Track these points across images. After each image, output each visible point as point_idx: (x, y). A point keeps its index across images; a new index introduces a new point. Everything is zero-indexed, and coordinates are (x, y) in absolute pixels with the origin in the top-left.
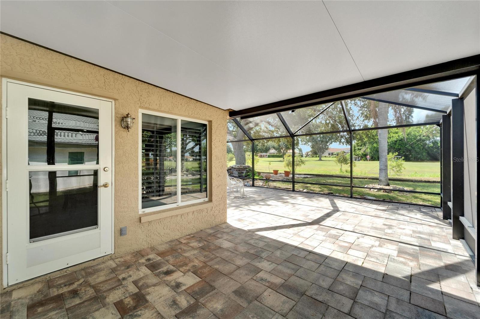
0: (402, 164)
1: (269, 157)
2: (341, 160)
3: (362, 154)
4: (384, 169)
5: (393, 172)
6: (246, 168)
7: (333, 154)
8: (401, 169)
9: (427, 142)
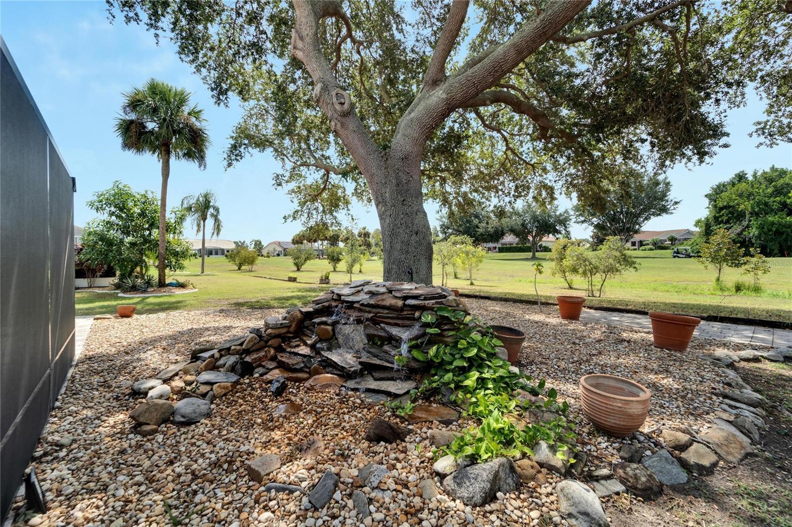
1: (501, 250)
2: (721, 253)
7: (644, 243)
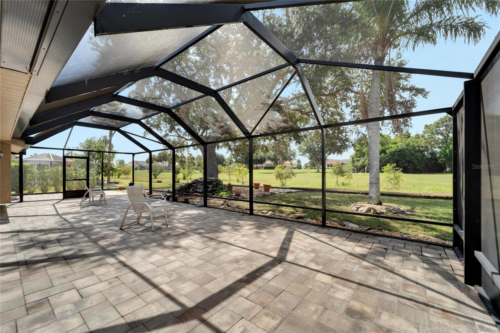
0: (400, 176)
1: (266, 168)
2: (337, 171)
3: (361, 165)
4: (375, 182)
5: (391, 184)
6: (214, 182)
7: (332, 165)
8: (399, 182)
9: (426, 153)
